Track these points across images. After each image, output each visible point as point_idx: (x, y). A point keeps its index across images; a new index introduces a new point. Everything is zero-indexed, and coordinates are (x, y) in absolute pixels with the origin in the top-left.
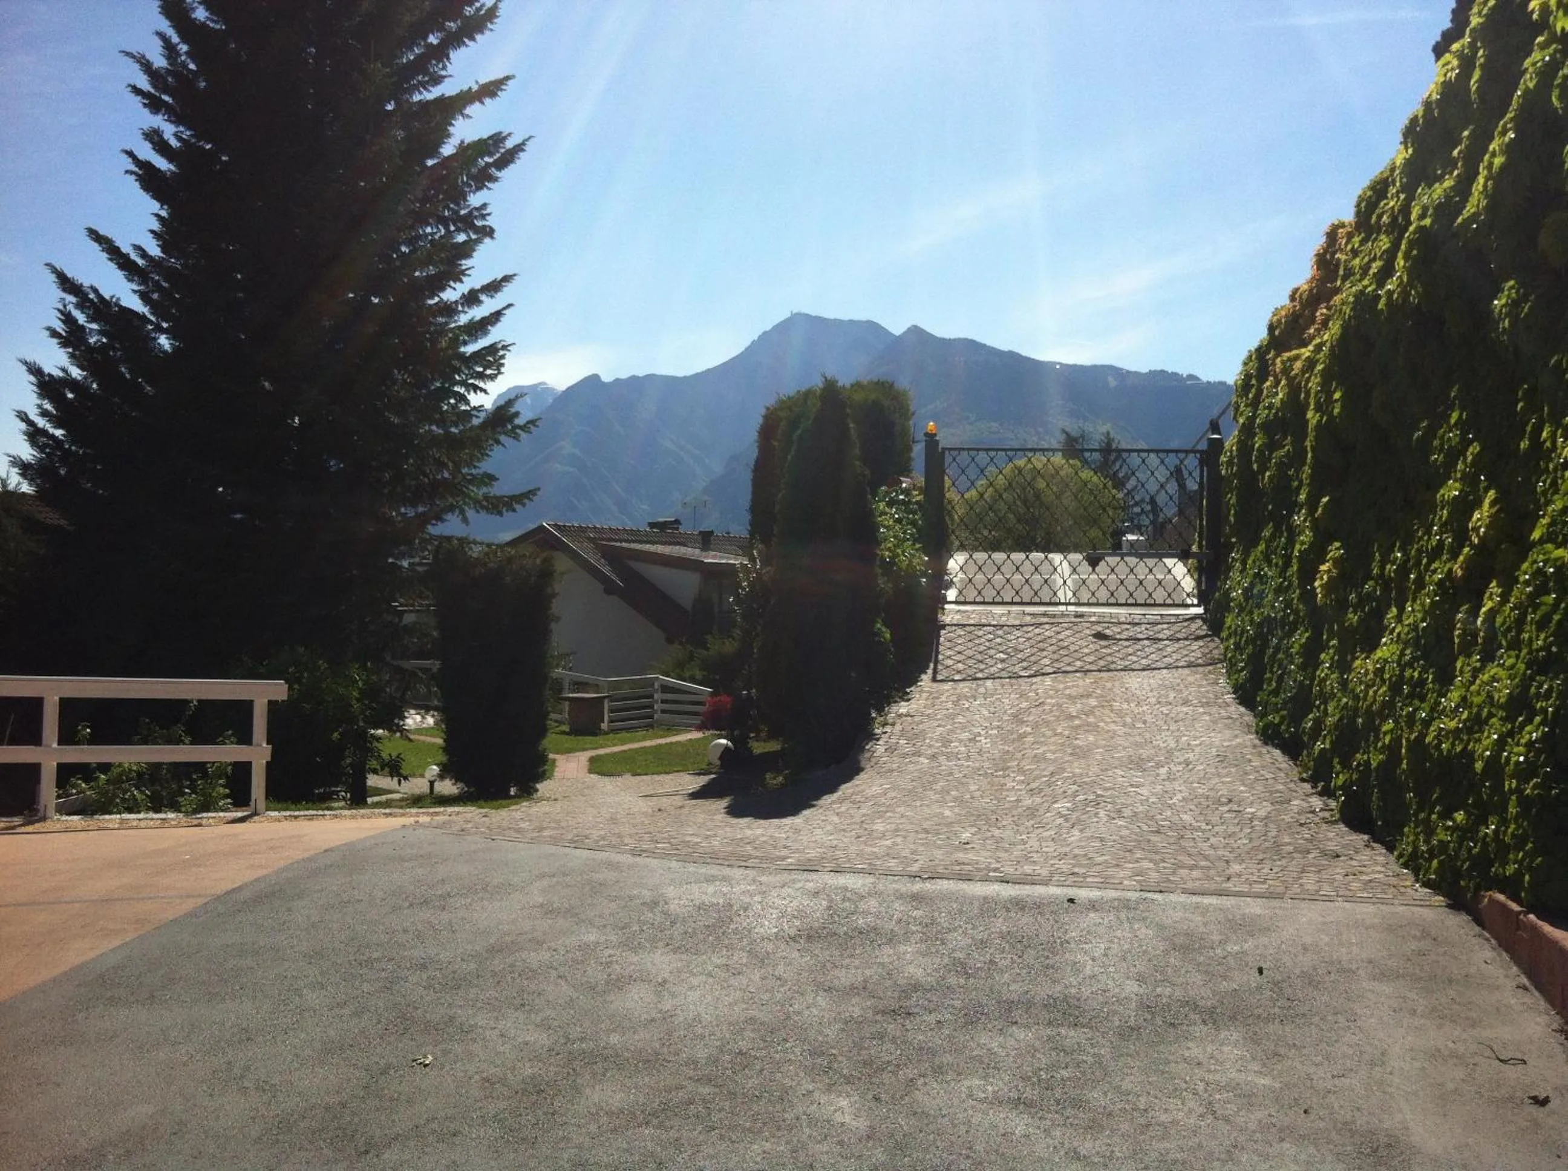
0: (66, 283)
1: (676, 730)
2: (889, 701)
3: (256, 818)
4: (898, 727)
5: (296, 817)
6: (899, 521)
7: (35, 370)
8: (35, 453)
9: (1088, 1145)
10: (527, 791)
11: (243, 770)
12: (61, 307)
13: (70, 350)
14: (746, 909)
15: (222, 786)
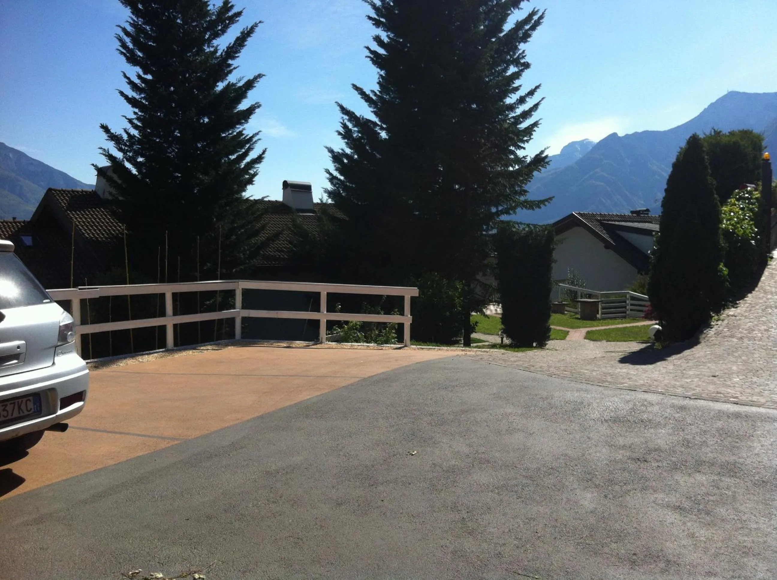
0: (344, 110)
1: (638, 320)
2: (725, 307)
3: (406, 348)
4: (726, 322)
5: (422, 349)
6: (742, 209)
7: (331, 151)
8: (333, 187)
9: (702, 532)
10: (541, 345)
11: (401, 326)
12: (342, 121)
13: (346, 141)
14: (589, 405)
15: (394, 333)
